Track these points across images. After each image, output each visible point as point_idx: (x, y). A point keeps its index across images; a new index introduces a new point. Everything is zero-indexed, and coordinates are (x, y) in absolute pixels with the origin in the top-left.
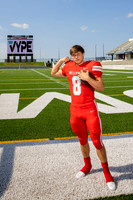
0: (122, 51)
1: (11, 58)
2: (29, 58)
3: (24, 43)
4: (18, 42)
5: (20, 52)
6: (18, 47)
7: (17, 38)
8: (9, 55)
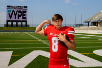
0: (96, 19)
1: (10, 23)
2: (24, 23)
3: (20, 12)
4: (15, 11)
5: (17, 19)
6: (15, 15)
7: (15, 8)
8: (8, 21)
